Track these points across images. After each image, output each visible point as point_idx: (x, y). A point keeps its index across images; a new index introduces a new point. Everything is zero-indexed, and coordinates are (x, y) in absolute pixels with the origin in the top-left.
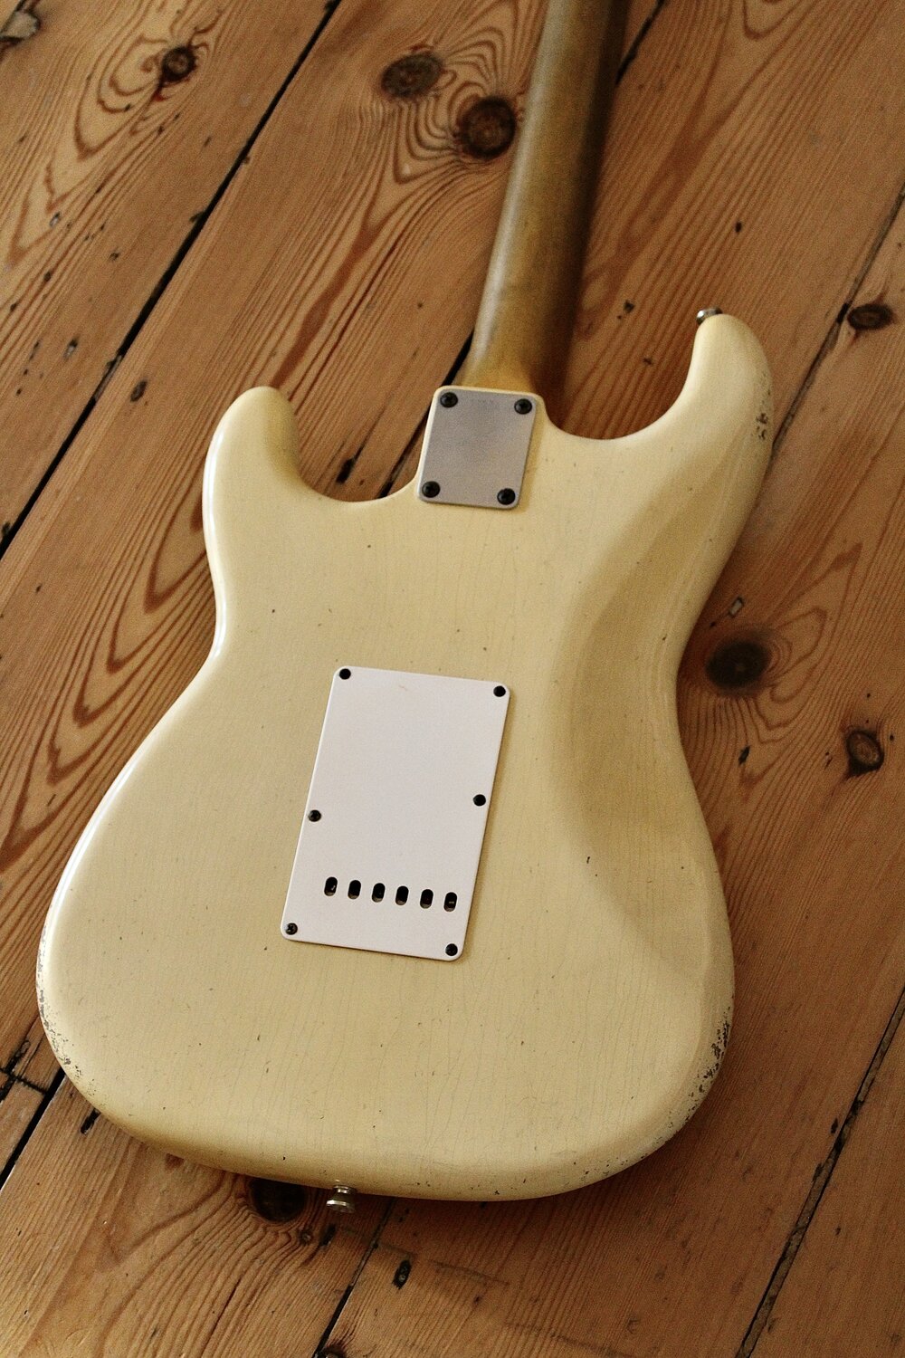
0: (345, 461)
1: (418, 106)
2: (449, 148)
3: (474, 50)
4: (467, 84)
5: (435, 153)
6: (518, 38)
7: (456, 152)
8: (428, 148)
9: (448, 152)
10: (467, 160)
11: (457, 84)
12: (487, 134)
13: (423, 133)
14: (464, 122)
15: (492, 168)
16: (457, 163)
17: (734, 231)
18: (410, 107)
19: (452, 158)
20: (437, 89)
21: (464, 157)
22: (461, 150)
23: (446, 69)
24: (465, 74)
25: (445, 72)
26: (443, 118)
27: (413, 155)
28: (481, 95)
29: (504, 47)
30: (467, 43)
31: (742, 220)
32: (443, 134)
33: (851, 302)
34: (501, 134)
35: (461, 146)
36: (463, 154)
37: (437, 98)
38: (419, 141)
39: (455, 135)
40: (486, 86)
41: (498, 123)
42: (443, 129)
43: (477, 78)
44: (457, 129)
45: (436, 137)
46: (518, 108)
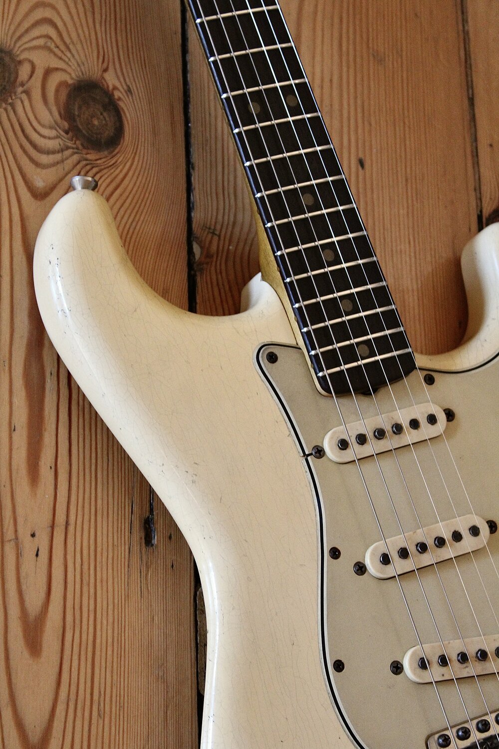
0: (143, 521)
1: (12, 105)
2: (68, 148)
3: (36, 32)
4: (48, 72)
5: (58, 157)
6: (73, 11)
7: (77, 151)
8: (49, 152)
9: (70, 151)
10: (92, 156)
11: (39, 73)
12: (96, 122)
13: (35, 137)
14: (68, 114)
15: (120, 158)
16: (84, 162)
17: (360, 168)
18: (6, 110)
19: (76, 157)
20: (22, 85)
21: (87, 154)
22: (80, 147)
23: (18, 59)
24: (42, 60)
25: (20, 62)
26: (45, 115)
27: (37, 164)
28: (70, 82)
29: (65, 24)
30: (26, 25)
31: (361, 155)
32: (53, 133)
33: (481, 211)
34: (108, 118)
35: (78, 142)
36: (85, 151)
37: (27, 93)
38: (35, 147)
39: (67, 132)
40: (69, 70)
41: (101, 109)
42: (51, 128)
43: (55, 63)
44: (66, 125)
45: (49, 138)
46: (111, 87)
